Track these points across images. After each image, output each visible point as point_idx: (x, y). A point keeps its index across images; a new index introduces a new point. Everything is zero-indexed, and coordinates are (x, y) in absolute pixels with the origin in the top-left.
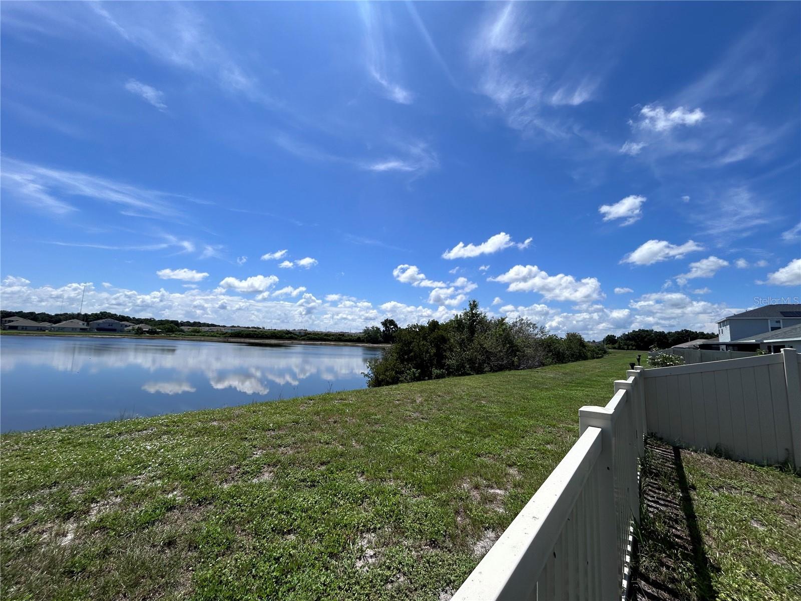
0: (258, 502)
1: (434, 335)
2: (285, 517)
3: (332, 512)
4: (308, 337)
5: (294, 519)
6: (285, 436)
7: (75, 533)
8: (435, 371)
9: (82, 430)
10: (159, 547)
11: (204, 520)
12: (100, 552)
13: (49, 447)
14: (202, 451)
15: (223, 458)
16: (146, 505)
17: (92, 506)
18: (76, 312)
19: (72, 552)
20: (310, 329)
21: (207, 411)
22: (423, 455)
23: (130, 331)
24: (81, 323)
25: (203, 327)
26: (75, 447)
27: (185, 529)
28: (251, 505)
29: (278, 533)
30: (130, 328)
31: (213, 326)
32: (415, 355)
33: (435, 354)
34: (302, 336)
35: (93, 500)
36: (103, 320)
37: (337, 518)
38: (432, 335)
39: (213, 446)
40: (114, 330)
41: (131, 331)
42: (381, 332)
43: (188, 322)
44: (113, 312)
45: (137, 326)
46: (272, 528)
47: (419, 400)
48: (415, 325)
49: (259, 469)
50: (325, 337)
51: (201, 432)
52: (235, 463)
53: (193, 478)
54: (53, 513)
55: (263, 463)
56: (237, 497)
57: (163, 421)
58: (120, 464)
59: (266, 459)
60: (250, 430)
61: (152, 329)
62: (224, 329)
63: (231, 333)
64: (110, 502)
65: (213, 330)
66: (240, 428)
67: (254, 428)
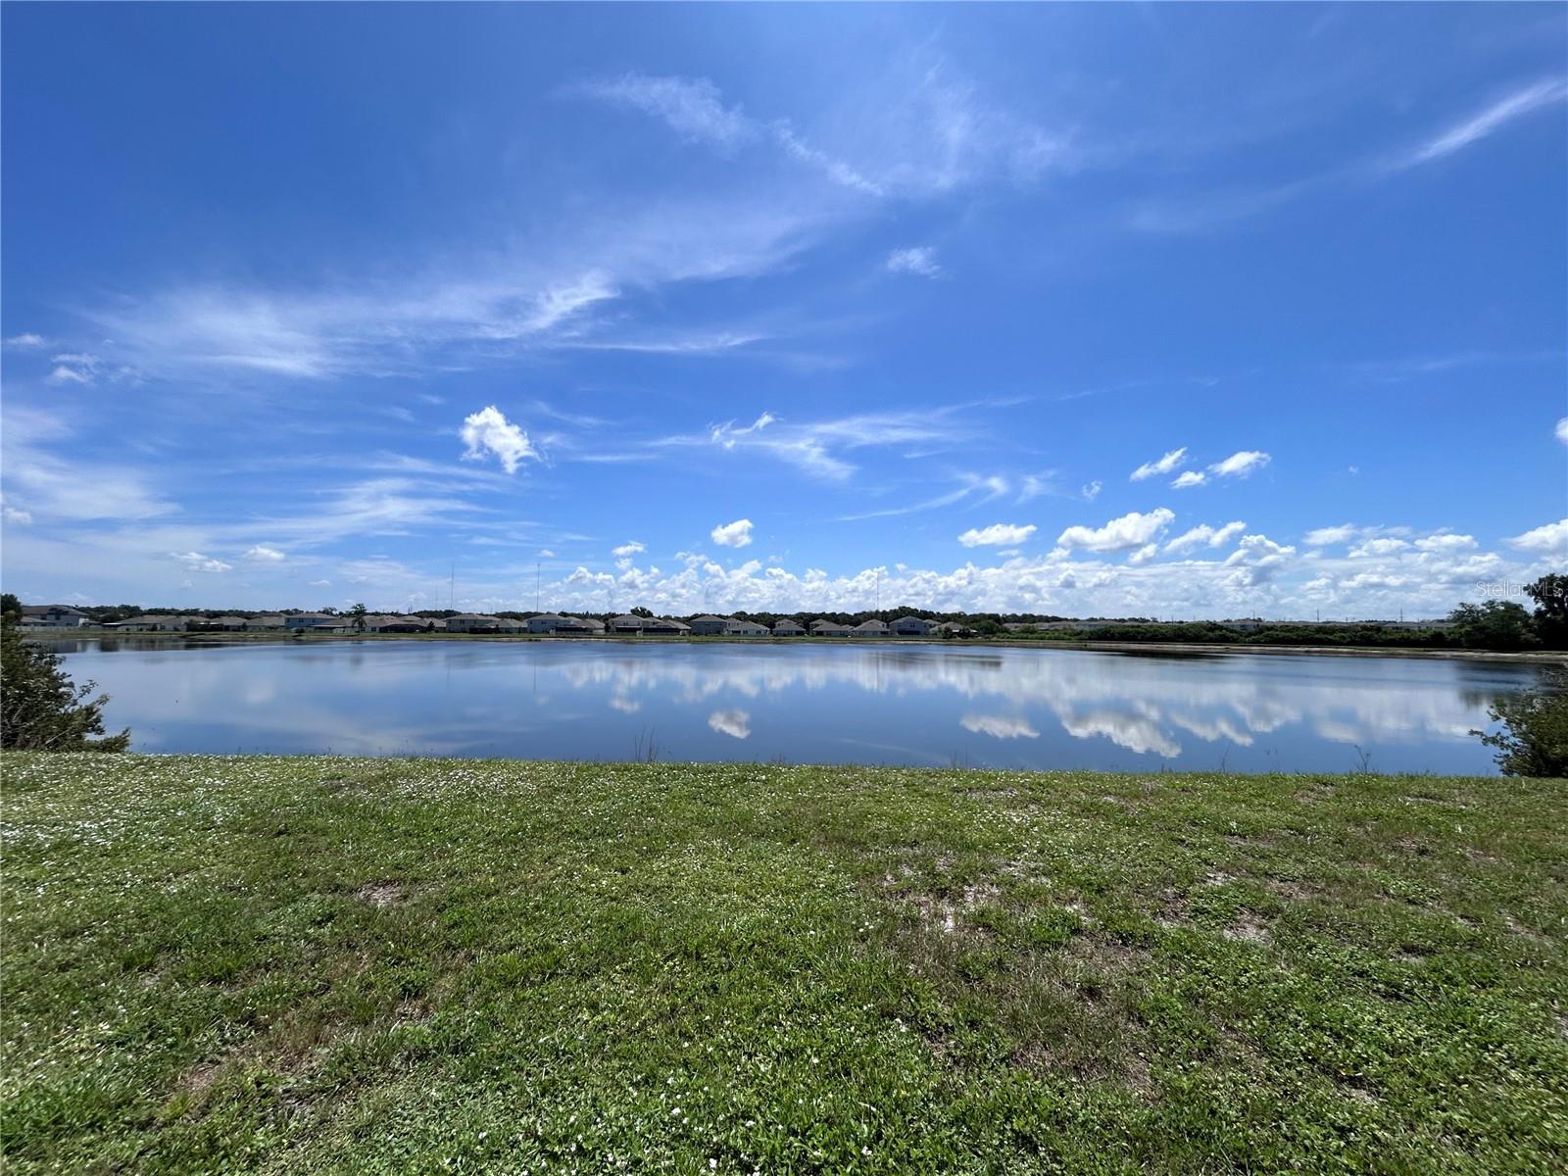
0: (1250, 982)
2: (1332, 1042)
4: (1268, 636)
5: (1359, 1056)
6: (1277, 856)
7: (955, 921)
9: (923, 774)
10: (1075, 991)
11: (1142, 975)
12: (994, 962)
13: (896, 792)
14: (1101, 846)
15: (1145, 868)
16: (1036, 913)
17: (966, 889)
18: (874, 610)
19: (960, 945)
20: (1269, 618)
23: (935, 634)
24: (881, 624)
25: (1040, 624)
26: (923, 797)
27: (1111, 978)
28: (1235, 984)
29: (1324, 1073)
30: (936, 629)
31: (1056, 621)
34: (1251, 634)
36: (904, 619)
39: (1119, 841)
40: (917, 633)
42: (1527, 616)
43: (1014, 616)
44: (913, 606)
45: (943, 626)
46: (1304, 1054)
49: (1232, 912)
50: (1317, 636)
51: (1089, 811)
52: (1173, 885)
53: (1100, 891)
54: (925, 883)
55: (1236, 903)
56: (1197, 955)
57: (1023, 781)
58: (984, 835)
59: (1244, 895)
60: (1187, 826)
61: (964, 630)
62: (1076, 625)
63: (1090, 632)
64: (986, 889)
65: (1057, 627)
66: (1164, 817)
67: (1195, 823)
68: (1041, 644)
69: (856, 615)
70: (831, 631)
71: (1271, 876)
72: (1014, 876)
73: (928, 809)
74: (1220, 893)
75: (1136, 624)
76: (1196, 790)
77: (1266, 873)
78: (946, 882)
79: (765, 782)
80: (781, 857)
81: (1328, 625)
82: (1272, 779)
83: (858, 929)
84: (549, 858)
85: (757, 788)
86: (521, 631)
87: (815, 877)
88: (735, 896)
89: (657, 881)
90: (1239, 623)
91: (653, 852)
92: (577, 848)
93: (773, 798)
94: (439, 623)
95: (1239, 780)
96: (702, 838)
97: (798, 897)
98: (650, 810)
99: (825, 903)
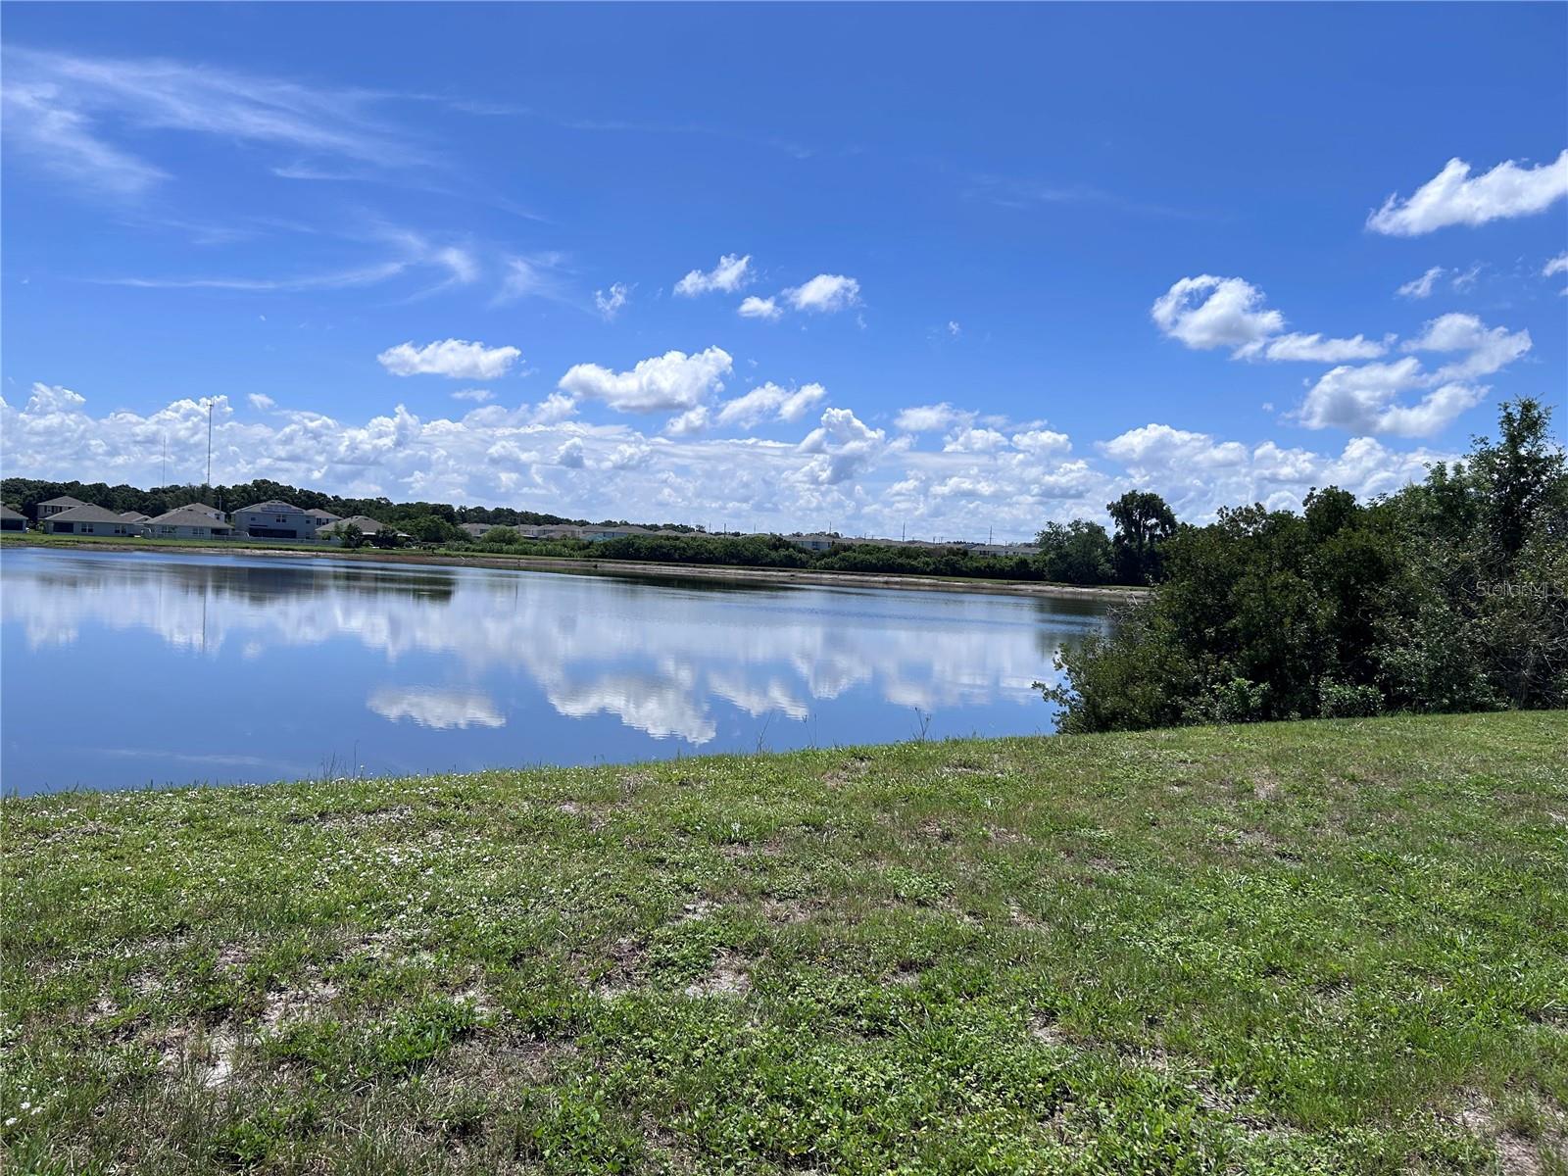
0: (705, 1055)
1: (1334, 547)
2: (789, 1113)
3: (944, 1125)
4: (843, 559)
5: (818, 1124)
6: (781, 865)
7: (236, 1064)
8: (1332, 690)
9: (232, 796)
10: (438, 1134)
11: (553, 1081)
12: (295, 1122)
13: (161, 834)
14: (536, 888)
15: (596, 911)
16: (397, 1016)
17: (270, 998)
18: (198, 484)
19: (230, 1109)
20: (848, 534)
21: (546, 773)
22: (1287, 986)
23: (329, 538)
24: (212, 513)
25: (523, 527)
26: (219, 838)
27: (503, 1099)
28: (685, 1062)
29: (771, 1159)
30: (330, 527)
31: (552, 524)
32: (1246, 626)
33: (1333, 626)
34: (824, 556)
35: (270, 984)
36: (263, 505)
37: (961, 1145)
38: (1323, 549)
39: (566, 873)
40: (291, 534)
41: (334, 537)
42: (1107, 541)
43: (480, 510)
44: (283, 481)
45: (345, 523)
46: (751, 1141)
47: (1265, 790)
48: (1248, 510)
49: (705, 957)
50: (899, 561)
52: (632, 930)
53: (516, 960)
54: (183, 1001)
55: (714, 942)
56: (643, 1031)
57: (428, 791)
58: (328, 895)
59: (726, 931)
60: (672, 837)
61: (384, 532)
62: (584, 532)
63: (604, 544)
64: (311, 992)
65: (552, 534)
66: (642, 826)
67: (686, 831)
69: (155, 491)
70: (91, 524)
71: (769, 895)
73: (225, 860)
74: (695, 931)
75: (674, 534)
76: (699, 782)
77: (763, 893)
81: (913, 546)
82: (802, 758)
90: (810, 540)
95: (758, 761)
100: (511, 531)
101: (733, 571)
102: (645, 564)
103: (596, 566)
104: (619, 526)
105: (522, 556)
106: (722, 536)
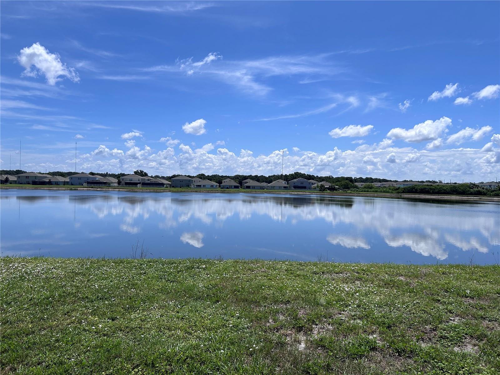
6: (489, 308)
7: (306, 345)
9: (297, 264)
12: (325, 366)
13: (280, 274)
14: (393, 303)
15: (416, 315)
16: (352, 339)
17: (314, 327)
18: (280, 174)
19: (306, 357)
21: (392, 265)
23: (315, 188)
24: (284, 182)
25: (375, 183)
30: (316, 185)
31: (385, 182)
34: (494, 190)
35: (313, 322)
36: (297, 179)
39: (403, 301)
40: (304, 188)
41: (317, 188)
43: (361, 178)
44: (302, 172)
45: (320, 184)
49: (460, 338)
51: (389, 284)
52: (430, 324)
53: (389, 327)
54: (290, 323)
55: (463, 333)
56: (438, 360)
57: (354, 268)
58: (327, 297)
59: (468, 329)
60: (442, 292)
61: (331, 186)
62: (396, 184)
63: (404, 188)
64: (325, 327)
65: (385, 185)
66: (430, 288)
67: (447, 291)
68: (376, 195)
69: (269, 177)
70: (254, 186)
71: (484, 319)
72: (342, 320)
73: (298, 283)
74: (455, 328)
75: (430, 184)
76: (450, 273)
77: (482, 317)
78: (302, 323)
79: (204, 269)
80: (209, 310)
82: (493, 268)
83: (249, 348)
84: (68, 312)
85: (199, 272)
86: (65, 183)
87: (227, 321)
88: (179, 332)
89: (134, 324)
90: (488, 184)
91: (132, 308)
92: (86, 307)
93: (208, 278)
94: (12, 178)
95: (475, 268)
96: (163, 300)
97: (216, 332)
98: (133, 285)
99: (233, 335)
100: (372, 184)
101: (455, 197)
102: (419, 195)
103: (401, 196)
104: (409, 182)
105: (375, 193)
106: (450, 184)
